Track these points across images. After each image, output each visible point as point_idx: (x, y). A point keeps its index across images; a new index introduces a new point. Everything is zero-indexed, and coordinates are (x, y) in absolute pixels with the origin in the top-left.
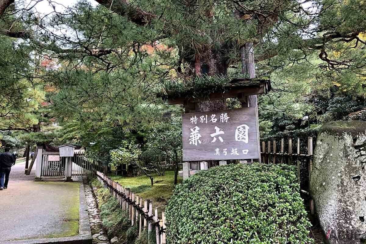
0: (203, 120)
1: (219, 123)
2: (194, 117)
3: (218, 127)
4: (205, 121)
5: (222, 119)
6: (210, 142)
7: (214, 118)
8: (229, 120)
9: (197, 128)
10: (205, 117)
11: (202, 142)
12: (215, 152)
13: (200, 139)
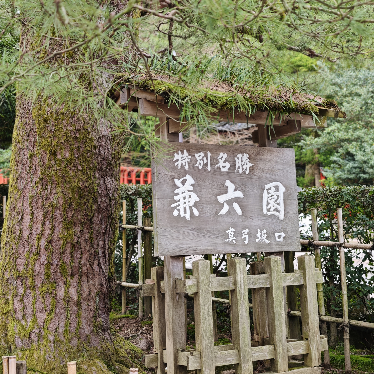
0: (201, 162)
1: (232, 174)
2: (183, 153)
3: (231, 182)
4: (206, 165)
5: (240, 165)
6: (217, 214)
7: (225, 162)
8: (252, 169)
9: (190, 180)
10: (206, 156)
11: (200, 212)
12: (227, 236)
13: (196, 204)
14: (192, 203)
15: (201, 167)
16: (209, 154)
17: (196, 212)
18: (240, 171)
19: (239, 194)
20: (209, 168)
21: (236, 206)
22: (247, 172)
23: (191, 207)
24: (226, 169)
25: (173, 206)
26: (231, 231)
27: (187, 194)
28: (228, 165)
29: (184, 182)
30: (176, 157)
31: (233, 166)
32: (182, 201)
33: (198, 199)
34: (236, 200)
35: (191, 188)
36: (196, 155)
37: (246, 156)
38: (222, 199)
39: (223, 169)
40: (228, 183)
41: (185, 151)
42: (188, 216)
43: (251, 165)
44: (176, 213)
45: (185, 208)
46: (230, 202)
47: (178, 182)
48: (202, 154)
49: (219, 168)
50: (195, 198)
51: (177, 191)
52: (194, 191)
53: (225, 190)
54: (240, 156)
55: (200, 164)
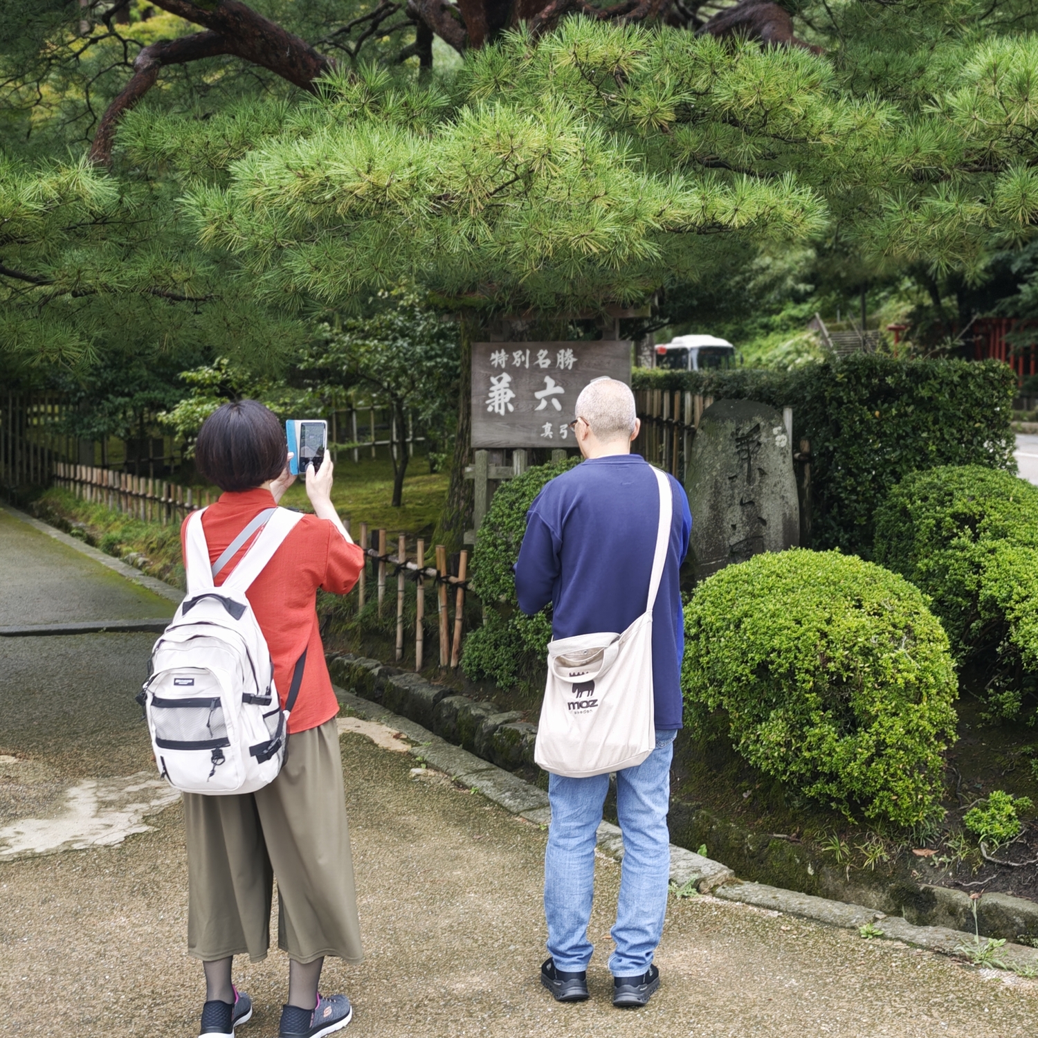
0: (519, 360)
1: (553, 370)
2: (500, 352)
3: (552, 377)
4: (523, 363)
5: (562, 361)
6: (533, 409)
7: (545, 358)
8: (575, 364)
9: (506, 378)
10: (524, 354)
11: (516, 407)
12: (543, 431)
13: (512, 401)
14: (507, 400)
15: (518, 365)
16: (528, 352)
17: (511, 408)
18: (562, 367)
19: (560, 390)
20: (527, 366)
21: (555, 402)
22: (570, 367)
23: (506, 404)
24: (546, 366)
25: (488, 402)
26: (548, 426)
27: (502, 392)
28: (548, 362)
29: (500, 380)
30: (493, 356)
31: (554, 361)
32: (497, 398)
33: (513, 396)
34: (556, 396)
35: (508, 385)
36: (514, 354)
37: (570, 351)
38: (539, 395)
39: (542, 366)
40: (548, 380)
41: (503, 351)
42: (502, 412)
43: (575, 360)
44: (490, 409)
45: (500, 405)
46: (548, 398)
47: (493, 380)
48: (520, 352)
49: (538, 365)
50: (511, 394)
51: (492, 389)
52: (511, 388)
53: (543, 386)
54: (562, 351)
55: (518, 362)
